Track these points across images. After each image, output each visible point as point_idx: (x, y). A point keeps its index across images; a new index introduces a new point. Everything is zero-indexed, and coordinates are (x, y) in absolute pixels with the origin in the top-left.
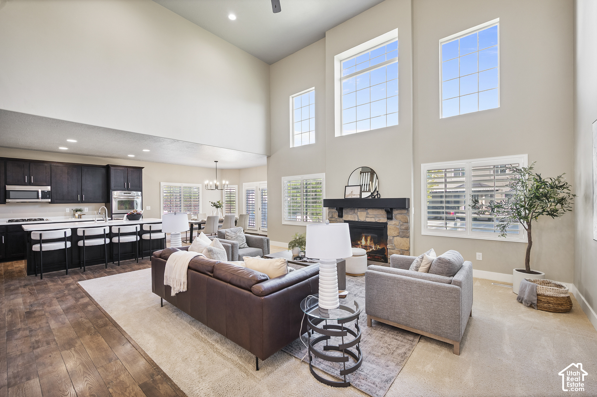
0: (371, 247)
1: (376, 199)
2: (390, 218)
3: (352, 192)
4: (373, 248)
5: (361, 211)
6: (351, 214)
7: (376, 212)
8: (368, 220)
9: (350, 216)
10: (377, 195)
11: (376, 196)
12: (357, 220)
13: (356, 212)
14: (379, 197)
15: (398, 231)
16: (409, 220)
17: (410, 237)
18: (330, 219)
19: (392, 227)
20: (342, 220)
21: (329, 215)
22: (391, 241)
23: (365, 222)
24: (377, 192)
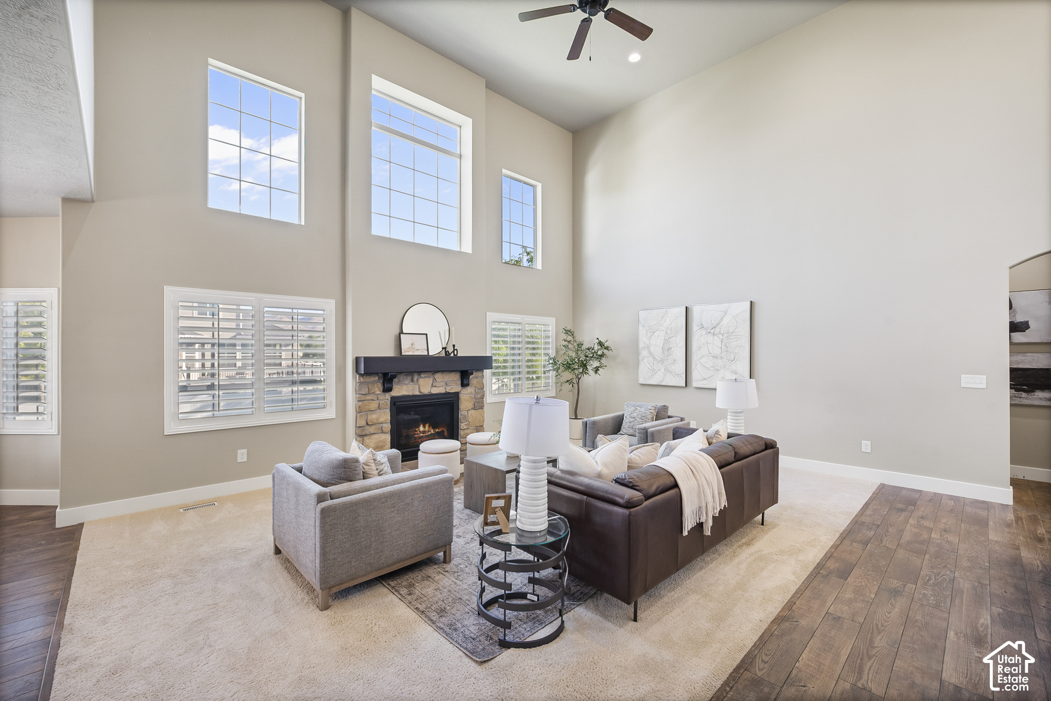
0: (429, 431)
1: (452, 357)
2: (464, 384)
3: (412, 344)
4: (432, 432)
5: (426, 377)
6: (407, 385)
7: (447, 377)
8: (435, 391)
9: (405, 387)
10: (454, 352)
11: (451, 353)
12: (417, 393)
13: (415, 378)
14: (456, 354)
15: (473, 403)
16: (483, 386)
17: (485, 408)
18: (363, 398)
19: (466, 397)
20: (388, 396)
21: (360, 390)
22: (465, 417)
23: (431, 395)
24: (454, 346)
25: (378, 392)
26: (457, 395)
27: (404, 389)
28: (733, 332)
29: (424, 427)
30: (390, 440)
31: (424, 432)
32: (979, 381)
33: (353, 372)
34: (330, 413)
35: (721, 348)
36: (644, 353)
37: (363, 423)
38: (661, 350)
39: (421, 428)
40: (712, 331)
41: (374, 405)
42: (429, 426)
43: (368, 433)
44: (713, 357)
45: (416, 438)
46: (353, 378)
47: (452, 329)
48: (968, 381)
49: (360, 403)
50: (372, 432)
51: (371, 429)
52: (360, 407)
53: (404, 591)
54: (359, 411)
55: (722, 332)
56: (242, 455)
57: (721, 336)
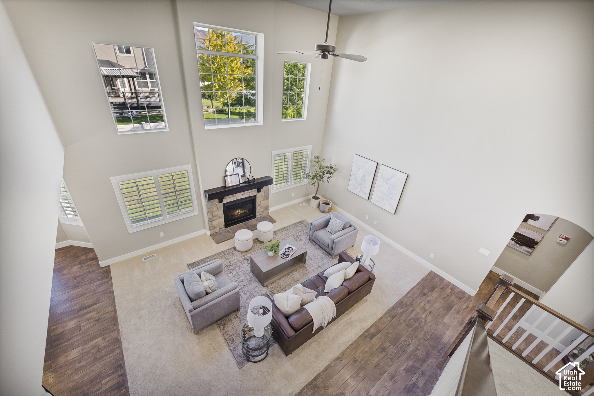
0: (241, 212)
2: (259, 191)
3: (231, 180)
6: (230, 198)
8: (244, 197)
10: (253, 179)
15: (263, 198)
16: (269, 190)
17: (269, 199)
18: (210, 207)
19: (260, 197)
20: (222, 204)
21: (208, 204)
22: (259, 205)
23: (242, 199)
24: (253, 177)
25: (217, 204)
26: (255, 196)
27: (228, 199)
28: (395, 186)
29: (238, 211)
30: (224, 220)
31: (238, 213)
32: (486, 253)
33: (204, 197)
34: (196, 212)
35: (388, 191)
36: (353, 177)
37: (211, 217)
38: (361, 179)
39: (237, 212)
40: (386, 181)
41: (215, 209)
42: (240, 210)
43: (213, 220)
44: (383, 193)
45: (235, 216)
46: (204, 200)
47: (252, 169)
48: (483, 251)
49: (209, 209)
50: (216, 219)
51: (215, 218)
52: (209, 211)
53: (222, 328)
54: (209, 212)
55: (390, 184)
56: (162, 234)
57: (389, 185)
